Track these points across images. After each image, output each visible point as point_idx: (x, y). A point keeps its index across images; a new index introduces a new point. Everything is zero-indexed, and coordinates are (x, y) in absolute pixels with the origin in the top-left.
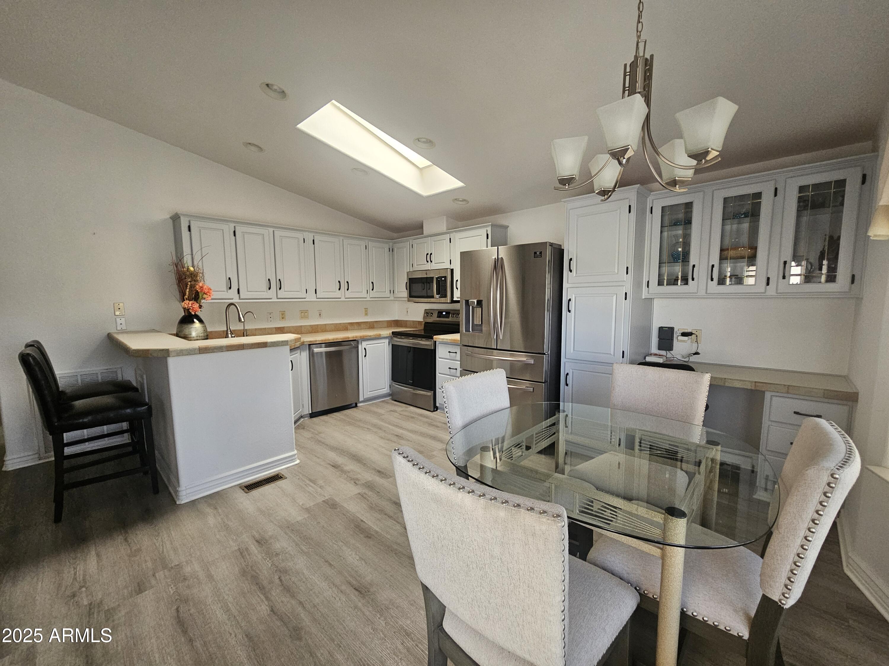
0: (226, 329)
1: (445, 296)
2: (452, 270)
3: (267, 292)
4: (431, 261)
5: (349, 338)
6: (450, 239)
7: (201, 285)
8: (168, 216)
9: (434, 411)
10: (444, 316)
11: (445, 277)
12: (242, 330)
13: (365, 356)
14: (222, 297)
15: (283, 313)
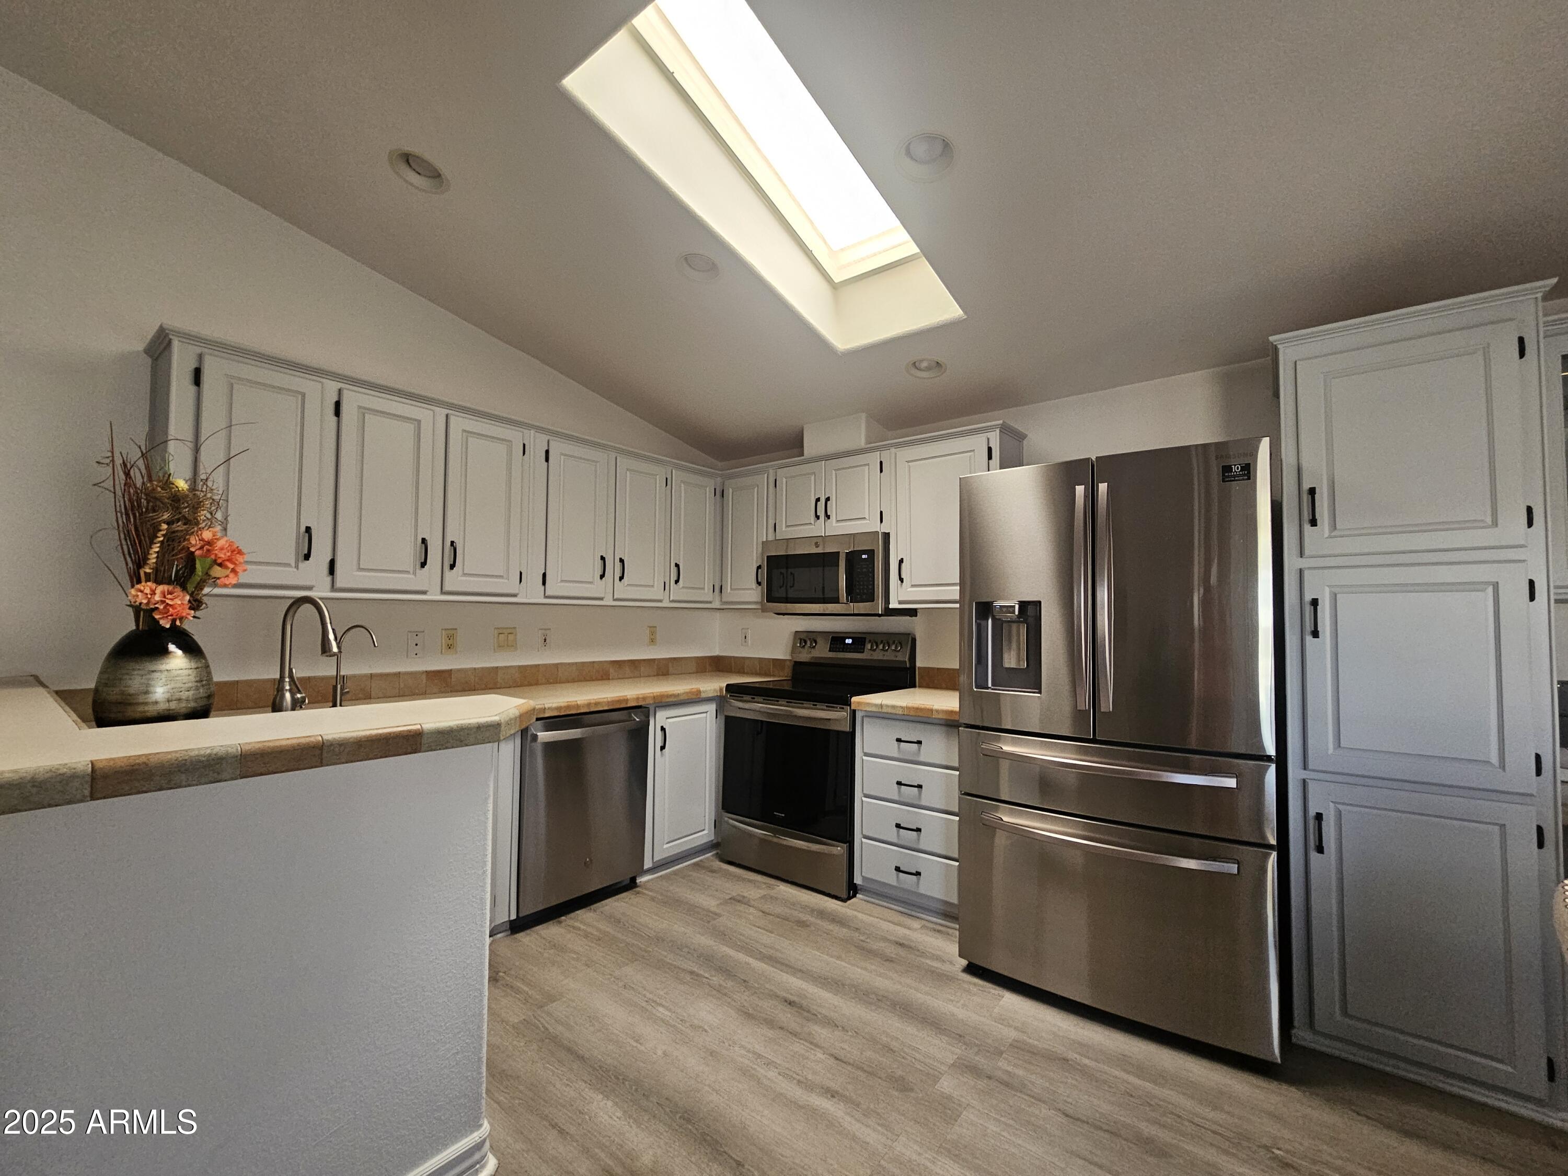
0: (278, 676)
1: (871, 598)
2: (887, 536)
3: (414, 573)
4: (828, 517)
5: (627, 701)
6: (881, 463)
7: (207, 535)
8: (140, 347)
9: (849, 898)
10: (847, 648)
11: (871, 553)
12: (331, 678)
13: (663, 748)
14: (280, 582)
15: (452, 632)
